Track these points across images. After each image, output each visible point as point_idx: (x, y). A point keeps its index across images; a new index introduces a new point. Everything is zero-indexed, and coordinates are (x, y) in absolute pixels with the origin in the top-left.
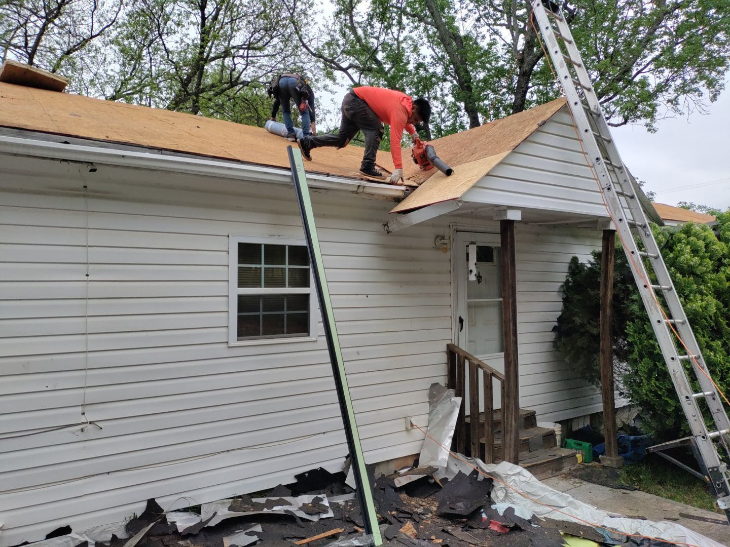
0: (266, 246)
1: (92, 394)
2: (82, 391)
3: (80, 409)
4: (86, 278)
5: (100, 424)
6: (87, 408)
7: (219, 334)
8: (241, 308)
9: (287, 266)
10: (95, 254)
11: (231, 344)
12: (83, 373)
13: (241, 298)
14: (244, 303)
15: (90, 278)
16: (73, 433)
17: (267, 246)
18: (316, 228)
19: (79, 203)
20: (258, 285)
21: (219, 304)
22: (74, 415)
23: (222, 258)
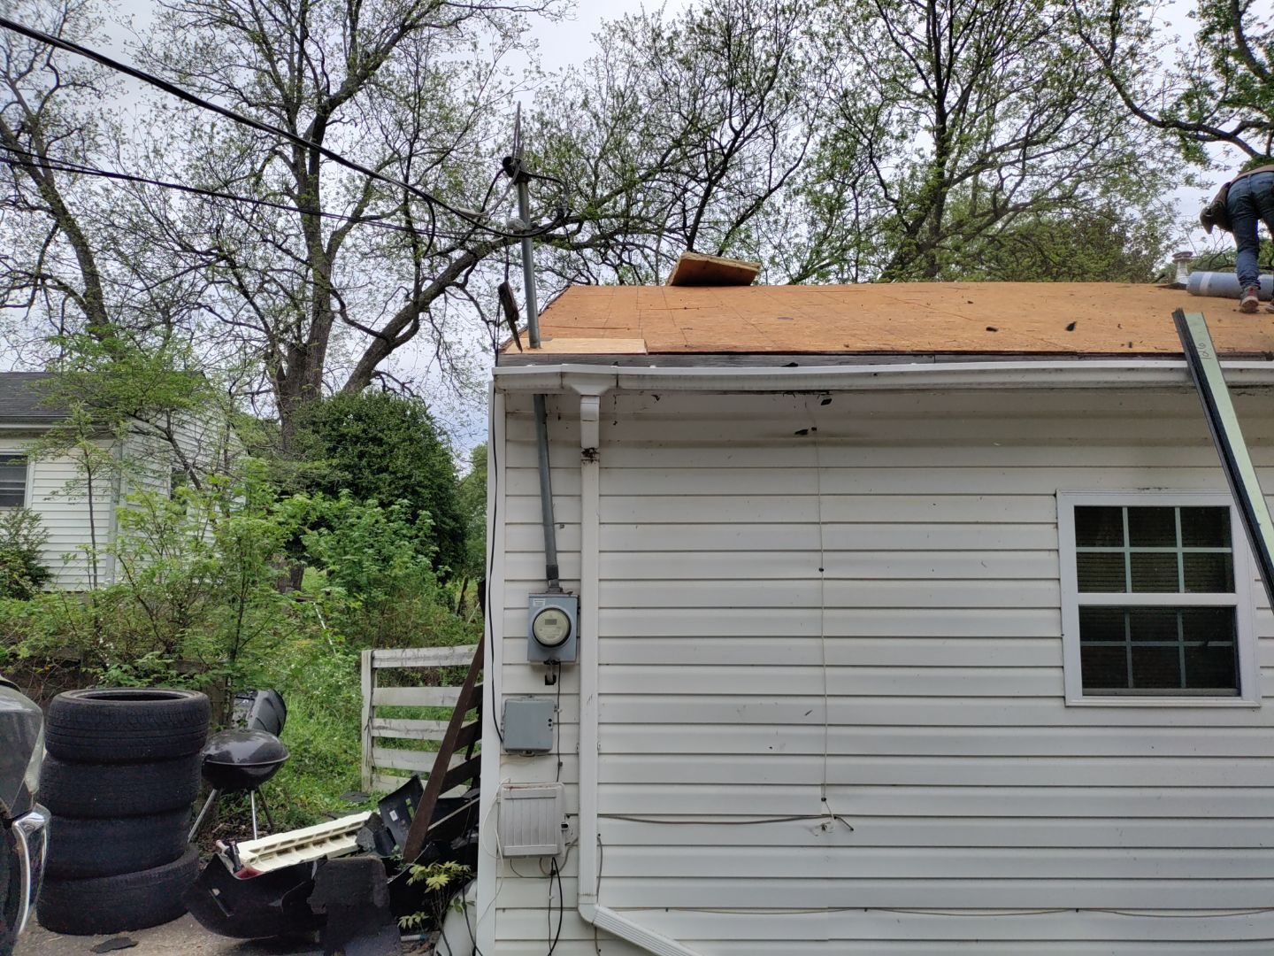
0: (1131, 510)
1: (838, 768)
2: (820, 761)
3: (818, 791)
4: (819, 575)
5: (851, 822)
6: (830, 792)
7: (1048, 681)
8: (1086, 633)
9: (1180, 550)
10: (834, 536)
11: (1071, 701)
12: (821, 730)
13: (1086, 613)
14: (1092, 621)
15: (825, 574)
16: (811, 830)
17: (1133, 511)
18: (1254, 467)
19: (806, 455)
20: (1119, 586)
21: (1044, 623)
22: (807, 799)
23: (1045, 537)
